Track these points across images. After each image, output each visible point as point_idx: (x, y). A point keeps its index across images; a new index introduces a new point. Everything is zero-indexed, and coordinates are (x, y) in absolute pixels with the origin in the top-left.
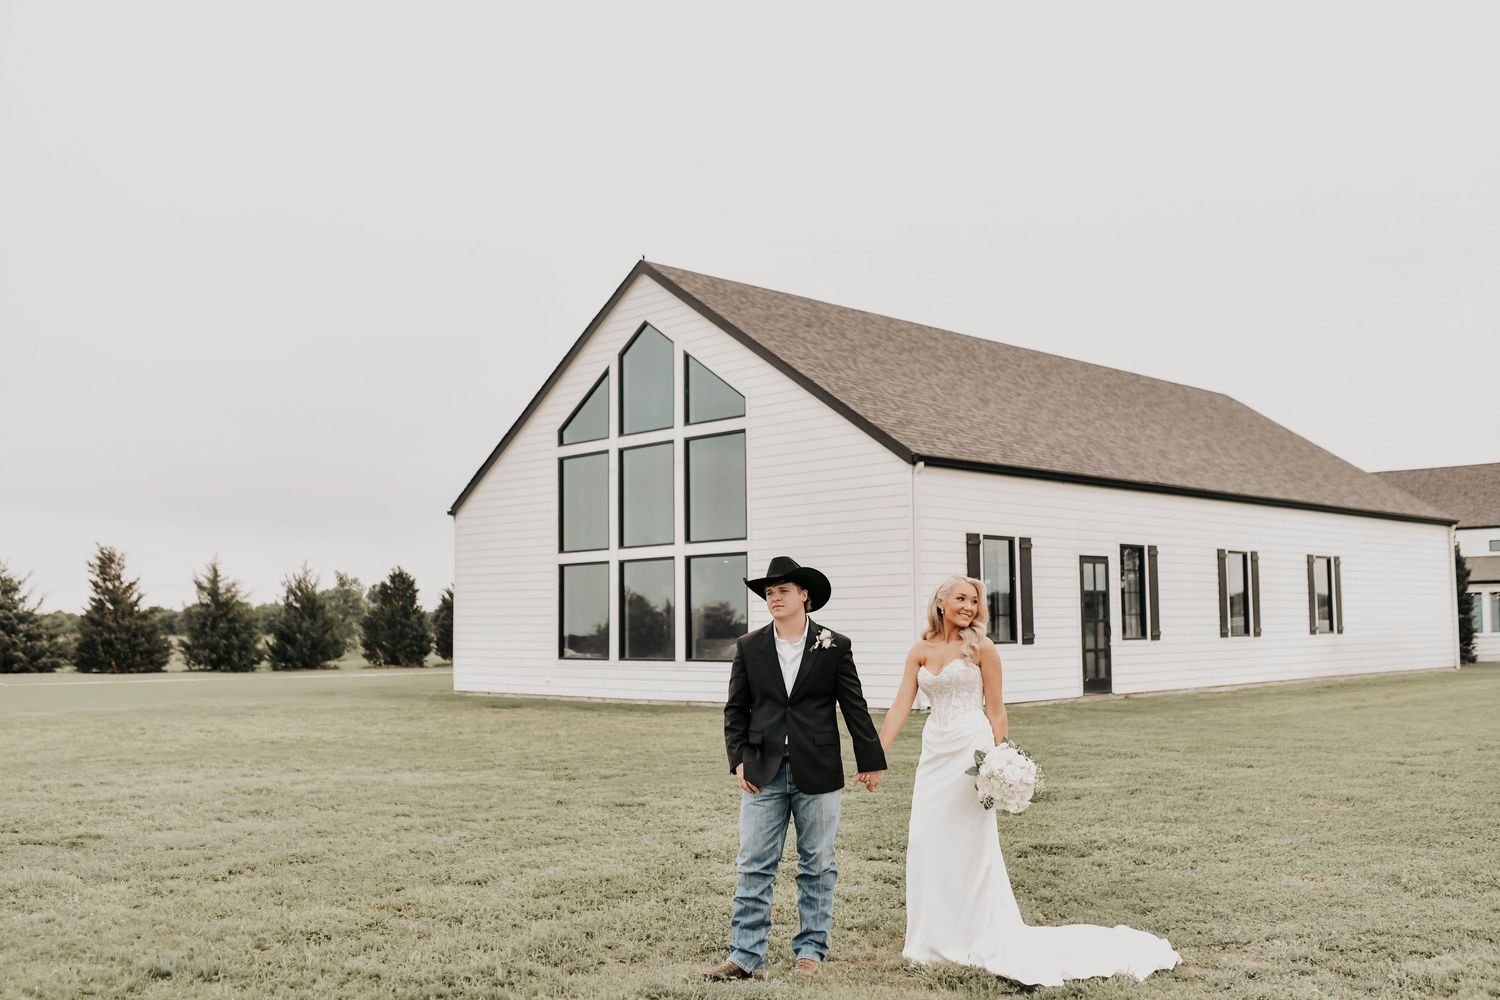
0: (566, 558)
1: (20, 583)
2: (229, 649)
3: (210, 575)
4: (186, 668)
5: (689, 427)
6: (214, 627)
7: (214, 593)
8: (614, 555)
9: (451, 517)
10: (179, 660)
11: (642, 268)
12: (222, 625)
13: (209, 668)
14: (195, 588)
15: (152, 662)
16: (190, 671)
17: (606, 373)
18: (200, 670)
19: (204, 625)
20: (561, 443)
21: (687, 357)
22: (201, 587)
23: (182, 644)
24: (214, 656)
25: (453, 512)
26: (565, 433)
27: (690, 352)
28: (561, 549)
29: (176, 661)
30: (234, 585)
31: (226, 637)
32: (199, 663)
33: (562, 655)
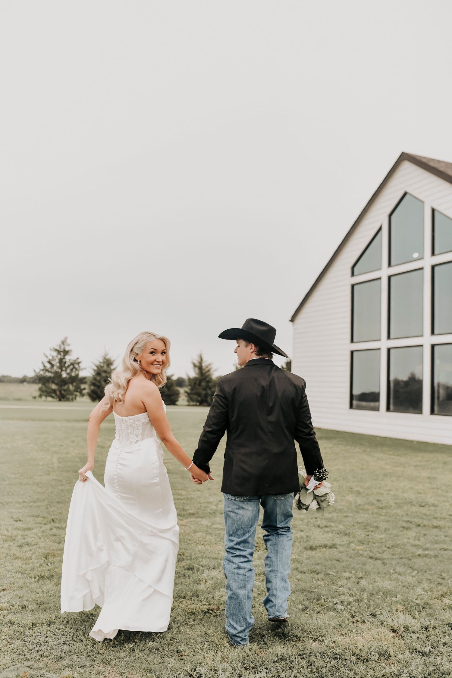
0: (355, 347)
1: (114, 361)
2: (206, 396)
3: (199, 360)
4: (187, 403)
5: (434, 257)
6: (200, 385)
7: (200, 368)
8: (384, 344)
9: (291, 323)
10: (184, 400)
11: (404, 157)
12: (203, 384)
13: (198, 404)
14: (192, 366)
15: (171, 400)
16: (189, 405)
17: (380, 229)
18: (193, 405)
19: (195, 384)
20: (353, 274)
21: (433, 211)
22: (195, 366)
23: (186, 392)
24: (199, 399)
25: (292, 320)
26: (356, 269)
27: (435, 207)
28: (352, 341)
29: (183, 399)
30: (209, 365)
31: (205, 389)
32: (193, 401)
33: (351, 406)
